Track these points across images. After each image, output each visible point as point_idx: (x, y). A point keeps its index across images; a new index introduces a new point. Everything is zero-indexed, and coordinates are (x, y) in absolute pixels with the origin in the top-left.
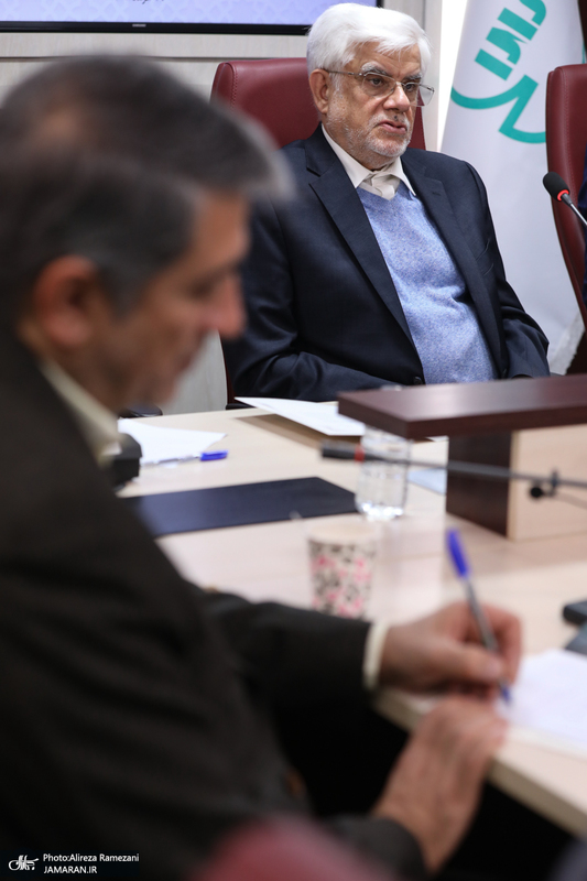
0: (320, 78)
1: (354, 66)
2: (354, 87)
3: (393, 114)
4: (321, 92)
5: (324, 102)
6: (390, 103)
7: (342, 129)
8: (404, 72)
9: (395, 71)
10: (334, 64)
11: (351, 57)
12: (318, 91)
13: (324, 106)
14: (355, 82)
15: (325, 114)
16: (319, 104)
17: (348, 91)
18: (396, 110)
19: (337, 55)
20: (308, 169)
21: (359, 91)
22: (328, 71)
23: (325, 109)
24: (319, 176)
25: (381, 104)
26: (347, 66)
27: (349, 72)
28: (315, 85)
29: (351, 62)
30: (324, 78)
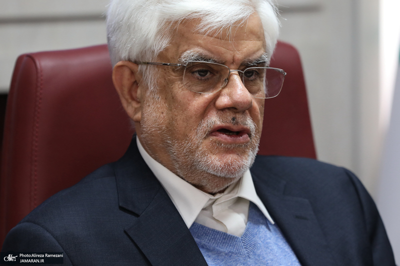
0: (127, 73)
1: (170, 55)
2: (172, 82)
3: (229, 115)
4: (130, 91)
5: (135, 105)
6: (224, 101)
7: (163, 141)
8: (239, 56)
9: (228, 56)
10: (143, 53)
11: (164, 43)
12: (126, 90)
13: (136, 111)
14: (173, 76)
15: (138, 122)
16: (130, 108)
17: (165, 90)
18: (234, 109)
19: (146, 41)
20: (121, 208)
21: (180, 90)
22: (136, 63)
23: (138, 116)
24: (137, 215)
25: (212, 103)
26: (161, 55)
27: (164, 62)
28: (121, 83)
29: (166, 49)
30: (132, 73)
